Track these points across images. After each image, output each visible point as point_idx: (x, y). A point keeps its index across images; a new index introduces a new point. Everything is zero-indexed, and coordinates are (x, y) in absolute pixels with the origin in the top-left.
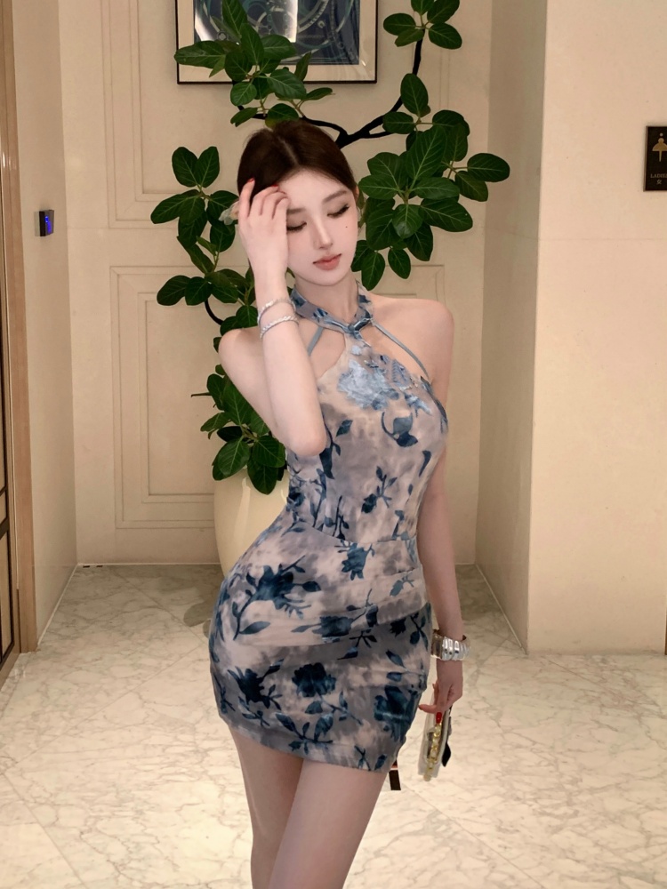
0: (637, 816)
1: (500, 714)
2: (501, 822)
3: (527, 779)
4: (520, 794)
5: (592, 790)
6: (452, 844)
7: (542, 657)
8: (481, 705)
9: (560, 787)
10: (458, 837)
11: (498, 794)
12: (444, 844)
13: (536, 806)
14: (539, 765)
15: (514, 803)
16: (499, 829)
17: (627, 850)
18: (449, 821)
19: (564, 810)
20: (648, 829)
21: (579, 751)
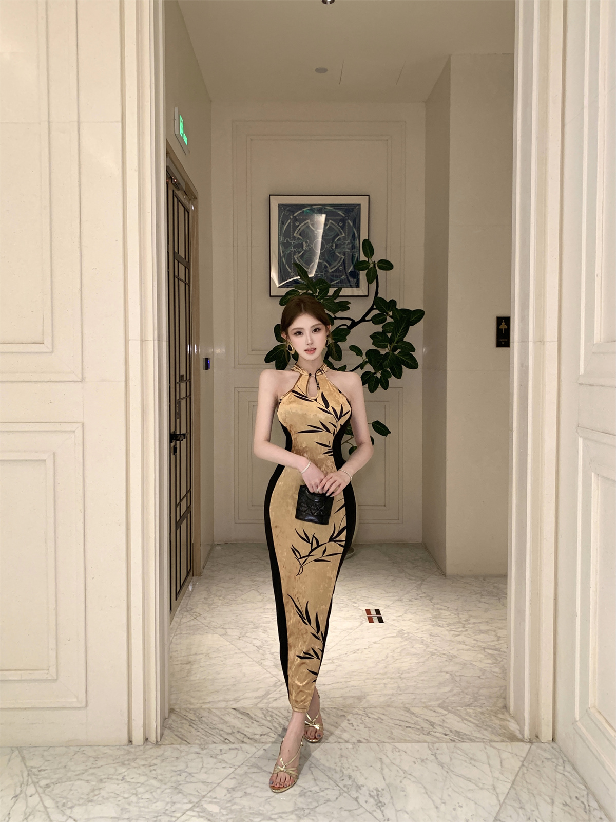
0: (495, 631)
1: (432, 598)
2: (432, 633)
3: (444, 620)
4: (440, 624)
5: (474, 623)
6: (410, 640)
7: (454, 578)
8: (424, 595)
9: (460, 622)
10: (412, 638)
11: (430, 624)
12: (406, 640)
13: (448, 628)
14: (450, 615)
15: (437, 627)
16: (431, 635)
17: (489, 642)
18: (408, 633)
19: (460, 630)
20: (498, 635)
21: (469, 610)
